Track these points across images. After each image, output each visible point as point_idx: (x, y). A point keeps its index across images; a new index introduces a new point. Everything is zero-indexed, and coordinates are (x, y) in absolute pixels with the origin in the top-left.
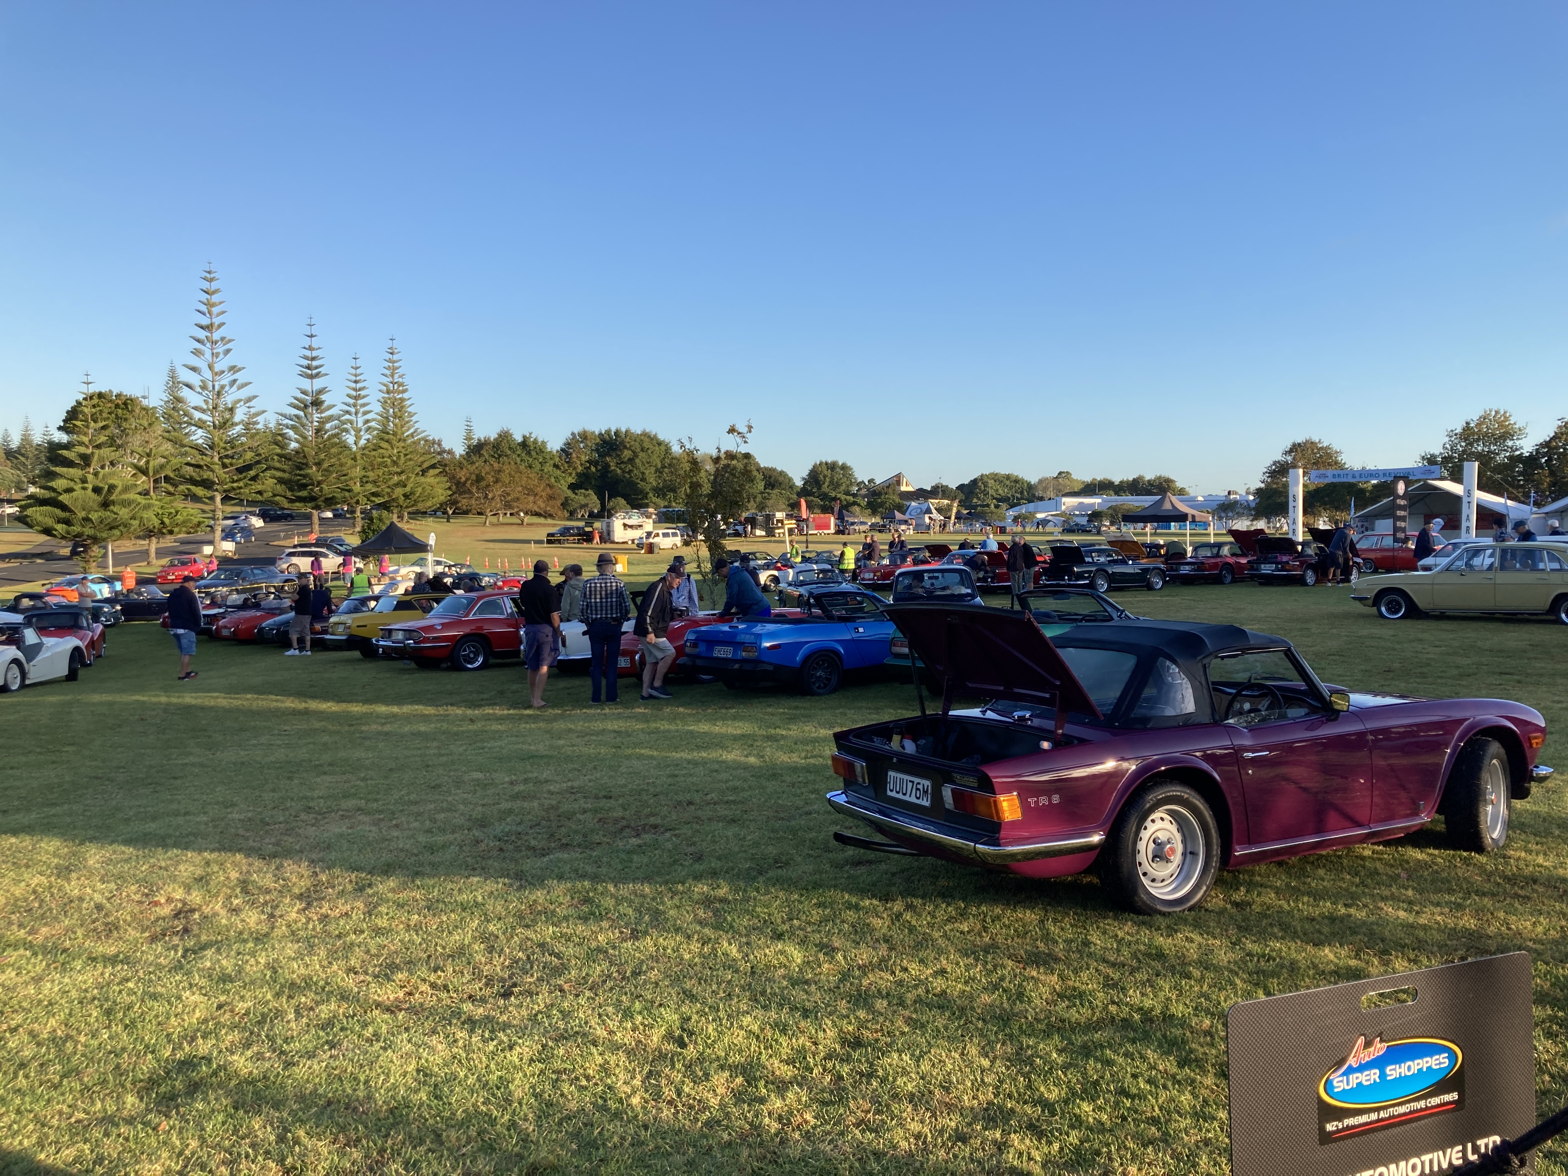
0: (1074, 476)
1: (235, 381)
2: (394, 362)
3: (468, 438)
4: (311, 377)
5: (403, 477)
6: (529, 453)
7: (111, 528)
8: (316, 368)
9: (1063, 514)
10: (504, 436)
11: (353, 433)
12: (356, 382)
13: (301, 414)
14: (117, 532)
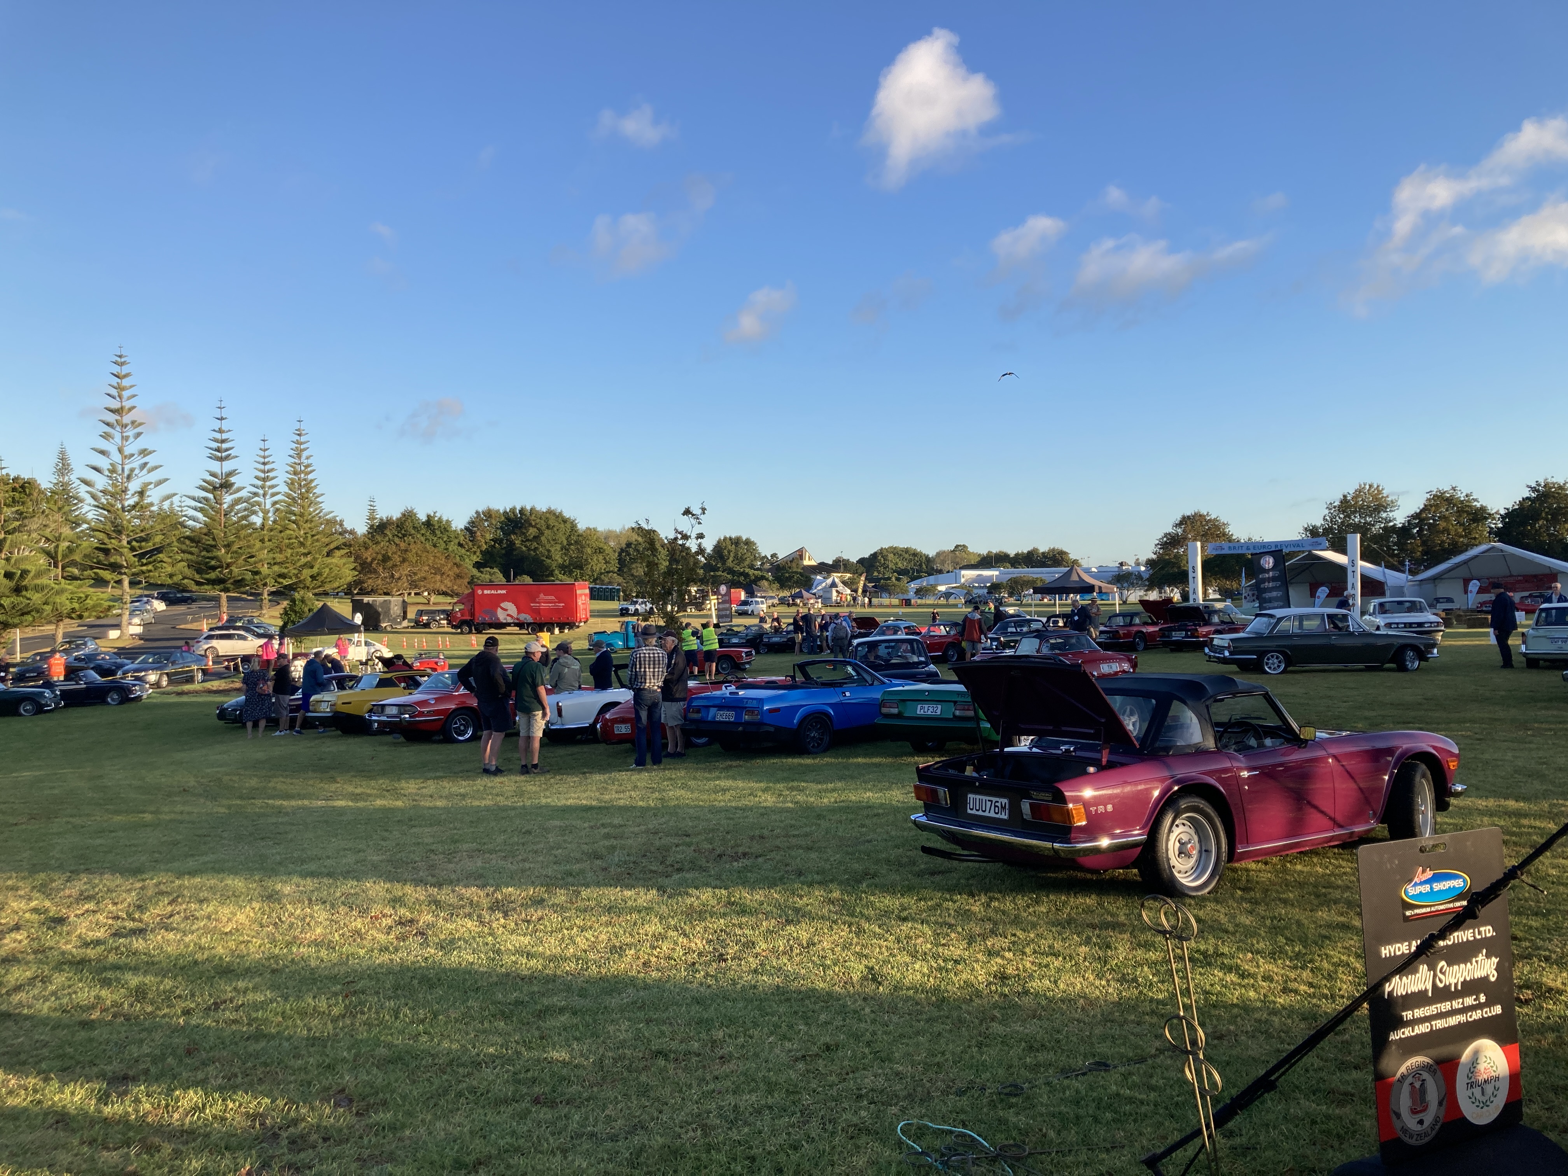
0: (970, 549)
1: (146, 464)
2: (301, 443)
3: (372, 518)
4: (221, 459)
5: (309, 558)
6: (433, 533)
7: (23, 614)
8: (227, 450)
9: (962, 586)
10: (409, 516)
11: (261, 514)
12: (264, 464)
13: (211, 496)
14: (29, 618)
